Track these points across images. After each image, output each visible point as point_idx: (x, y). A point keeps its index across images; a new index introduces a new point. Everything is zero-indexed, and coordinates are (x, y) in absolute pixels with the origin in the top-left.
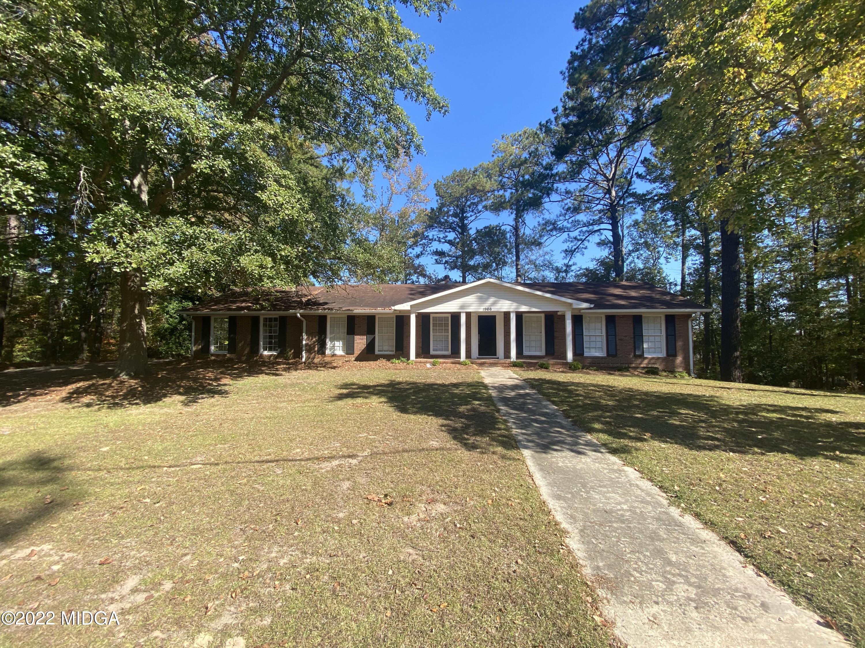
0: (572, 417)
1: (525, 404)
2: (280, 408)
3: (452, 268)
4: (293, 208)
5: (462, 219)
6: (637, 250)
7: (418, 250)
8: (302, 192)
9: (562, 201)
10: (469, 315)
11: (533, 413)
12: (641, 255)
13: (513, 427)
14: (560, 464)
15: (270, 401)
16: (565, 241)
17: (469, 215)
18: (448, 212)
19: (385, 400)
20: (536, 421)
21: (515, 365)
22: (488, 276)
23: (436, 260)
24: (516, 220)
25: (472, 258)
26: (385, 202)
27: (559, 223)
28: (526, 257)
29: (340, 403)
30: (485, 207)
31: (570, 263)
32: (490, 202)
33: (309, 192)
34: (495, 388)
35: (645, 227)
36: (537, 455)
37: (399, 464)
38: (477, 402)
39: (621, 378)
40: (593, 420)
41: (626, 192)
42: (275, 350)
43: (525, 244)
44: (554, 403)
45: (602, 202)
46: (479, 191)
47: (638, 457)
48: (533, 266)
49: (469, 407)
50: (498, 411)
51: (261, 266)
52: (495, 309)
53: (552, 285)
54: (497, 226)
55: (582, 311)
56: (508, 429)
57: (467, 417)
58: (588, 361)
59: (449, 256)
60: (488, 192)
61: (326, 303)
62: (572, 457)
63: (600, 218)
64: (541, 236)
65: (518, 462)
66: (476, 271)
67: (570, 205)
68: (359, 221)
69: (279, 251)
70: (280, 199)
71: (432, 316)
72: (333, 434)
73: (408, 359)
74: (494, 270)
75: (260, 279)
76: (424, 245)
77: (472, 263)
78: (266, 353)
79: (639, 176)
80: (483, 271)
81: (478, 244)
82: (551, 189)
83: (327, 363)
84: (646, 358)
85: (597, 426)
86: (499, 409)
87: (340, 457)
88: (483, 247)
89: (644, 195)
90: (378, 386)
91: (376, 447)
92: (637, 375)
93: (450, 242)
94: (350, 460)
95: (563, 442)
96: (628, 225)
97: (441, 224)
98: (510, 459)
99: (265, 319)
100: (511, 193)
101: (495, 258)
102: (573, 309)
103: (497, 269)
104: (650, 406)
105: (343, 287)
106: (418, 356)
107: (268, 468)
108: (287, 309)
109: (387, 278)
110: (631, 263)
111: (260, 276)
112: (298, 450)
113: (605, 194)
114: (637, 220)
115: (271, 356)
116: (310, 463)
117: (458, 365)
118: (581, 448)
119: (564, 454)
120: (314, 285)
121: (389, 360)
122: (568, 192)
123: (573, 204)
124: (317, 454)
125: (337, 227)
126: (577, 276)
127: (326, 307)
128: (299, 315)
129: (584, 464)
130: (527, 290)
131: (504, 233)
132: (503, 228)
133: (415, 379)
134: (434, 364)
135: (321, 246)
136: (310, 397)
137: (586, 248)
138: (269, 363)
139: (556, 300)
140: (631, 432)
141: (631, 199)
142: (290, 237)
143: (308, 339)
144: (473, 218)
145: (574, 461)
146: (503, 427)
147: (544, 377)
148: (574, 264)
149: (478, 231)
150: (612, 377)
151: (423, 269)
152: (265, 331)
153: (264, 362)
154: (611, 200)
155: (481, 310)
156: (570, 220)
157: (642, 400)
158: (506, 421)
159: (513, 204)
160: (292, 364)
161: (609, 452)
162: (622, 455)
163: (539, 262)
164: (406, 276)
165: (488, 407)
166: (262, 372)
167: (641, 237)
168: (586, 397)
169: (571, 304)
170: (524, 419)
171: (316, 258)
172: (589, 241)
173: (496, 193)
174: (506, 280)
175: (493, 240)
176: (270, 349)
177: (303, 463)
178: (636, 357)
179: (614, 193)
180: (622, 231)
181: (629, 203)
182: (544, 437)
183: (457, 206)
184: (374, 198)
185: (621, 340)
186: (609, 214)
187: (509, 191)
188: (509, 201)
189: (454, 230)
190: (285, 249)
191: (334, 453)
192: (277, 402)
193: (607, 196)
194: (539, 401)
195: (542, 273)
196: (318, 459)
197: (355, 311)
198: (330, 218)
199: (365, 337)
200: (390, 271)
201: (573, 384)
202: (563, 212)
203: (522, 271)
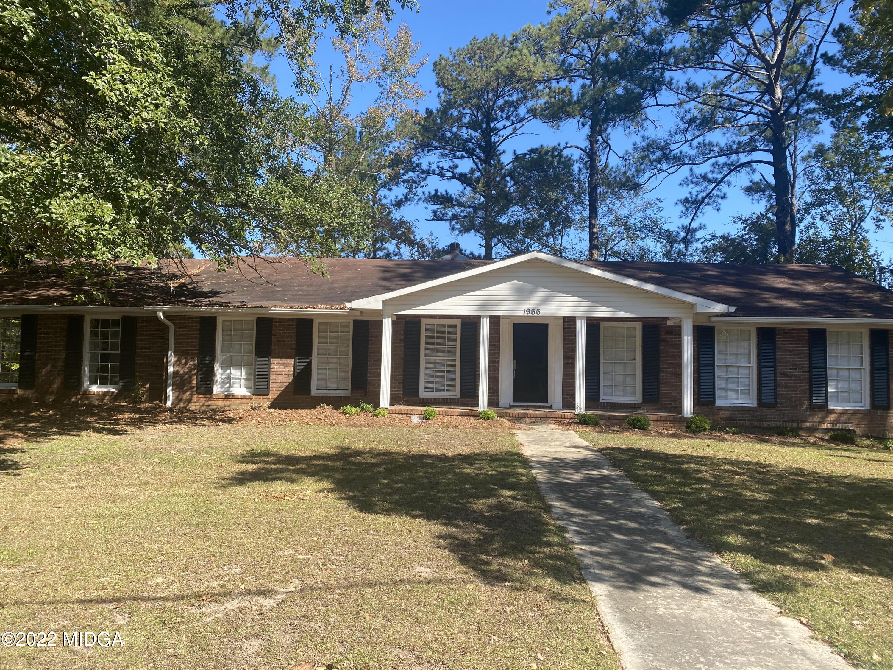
0: (688, 522)
1: (599, 496)
2: (124, 499)
3: (466, 230)
4: (157, 106)
5: (488, 133)
6: (822, 203)
7: (399, 191)
8: (175, 75)
9: (680, 104)
10: (495, 321)
11: (614, 513)
12: (829, 213)
13: (576, 540)
14: (662, 611)
15: (102, 483)
16: (685, 183)
17: (500, 125)
18: (459, 119)
19: (331, 486)
20: (619, 529)
21: (582, 421)
22: (536, 246)
23: (434, 212)
24: (592, 138)
25: (504, 210)
26: (337, 96)
27: (672, 147)
28: (610, 210)
29: (240, 490)
30: (533, 112)
31: (694, 225)
32: (542, 101)
33: (188, 74)
34: (542, 464)
35: (836, 159)
36: (618, 593)
37: (355, 608)
38: (508, 493)
39: (783, 450)
40: (726, 527)
41: (803, 90)
42: (113, 383)
43: (609, 186)
44: (654, 495)
45: (756, 110)
46: (520, 80)
47: (807, 599)
48: (622, 229)
49: (492, 501)
50: (548, 509)
51: (92, 220)
52: (547, 311)
53: (659, 267)
54: (555, 149)
55: (714, 319)
56: (566, 544)
57: (488, 521)
58: (723, 415)
59: (460, 204)
60: (539, 82)
61: (215, 293)
62: (683, 597)
63: (752, 139)
64: (638, 171)
65: (582, 607)
66: (512, 236)
67: (695, 113)
68: (284, 134)
69: (127, 190)
70: (133, 89)
71: (424, 322)
72: (228, 551)
73: (376, 405)
74: (547, 235)
75: (90, 244)
76: (411, 183)
77: (504, 220)
78: (95, 389)
79: (828, 60)
80: (526, 236)
81: (517, 183)
82: (660, 81)
83: (215, 412)
84: (832, 411)
85: (733, 539)
86: (551, 506)
87: (241, 594)
88: (527, 188)
89: (837, 97)
90: (315, 457)
91: (311, 576)
92: (814, 444)
93: (462, 178)
94: (262, 600)
95: (668, 570)
96: (805, 154)
97: (445, 141)
98: (566, 600)
99: (95, 323)
100: (584, 86)
101: (549, 212)
102: (697, 314)
103: (552, 234)
104: (836, 503)
105: (250, 261)
106: (393, 401)
107: (101, 614)
108: (138, 303)
109: (338, 246)
110: (808, 228)
111: (90, 238)
112: (160, 580)
113: (763, 94)
114: (822, 146)
115: (105, 394)
116: (182, 605)
117: (472, 420)
118: (701, 581)
119: (668, 592)
120: (192, 256)
121: (337, 407)
122: (691, 88)
123: (701, 111)
124: (196, 587)
125: (241, 144)
126: (706, 250)
127: (215, 299)
128: (161, 315)
129: (705, 610)
130: (609, 276)
131: (567, 163)
132: (565, 153)
133: (388, 446)
134: (426, 417)
135: (209, 180)
136: (182, 477)
137: (724, 197)
138: (101, 408)
139: (665, 297)
140: (796, 551)
141: (812, 105)
142: (148, 162)
143: (178, 362)
144: (509, 131)
145: (688, 605)
146: (556, 540)
147: (637, 446)
148: (702, 227)
149: (517, 158)
150: (767, 447)
151: (409, 230)
152: (94, 346)
153: (91, 406)
154: (773, 104)
155: (521, 314)
156: (695, 143)
157: (820, 492)
158: (562, 529)
159: (585, 107)
160: (147, 411)
161: (754, 590)
162: (778, 595)
163: (635, 220)
164: (374, 243)
165: (528, 501)
166: (87, 427)
167: (828, 178)
168: (715, 485)
169: (692, 306)
170: (594, 527)
171: (198, 202)
172: (729, 184)
173: (554, 84)
174: (569, 255)
175: (546, 175)
176: (104, 382)
177: (169, 604)
178: (812, 408)
179: (779, 93)
180: (793, 166)
181: (808, 112)
182: (632, 561)
183: (478, 108)
184: (313, 89)
185: (785, 375)
186: (769, 133)
187: (579, 81)
188: (579, 101)
189: (471, 154)
190: (138, 187)
191: (230, 586)
192: (116, 486)
193: (766, 98)
194: (627, 492)
195: (640, 243)
196: (198, 596)
197: (273, 310)
198: (228, 126)
199: (291, 362)
200: (343, 232)
201: (692, 459)
202: (682, 126)
203: (601, 238)
